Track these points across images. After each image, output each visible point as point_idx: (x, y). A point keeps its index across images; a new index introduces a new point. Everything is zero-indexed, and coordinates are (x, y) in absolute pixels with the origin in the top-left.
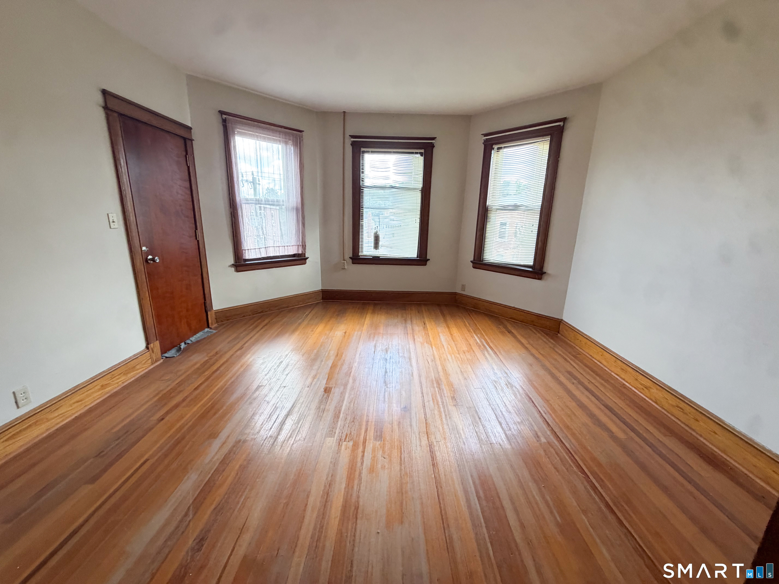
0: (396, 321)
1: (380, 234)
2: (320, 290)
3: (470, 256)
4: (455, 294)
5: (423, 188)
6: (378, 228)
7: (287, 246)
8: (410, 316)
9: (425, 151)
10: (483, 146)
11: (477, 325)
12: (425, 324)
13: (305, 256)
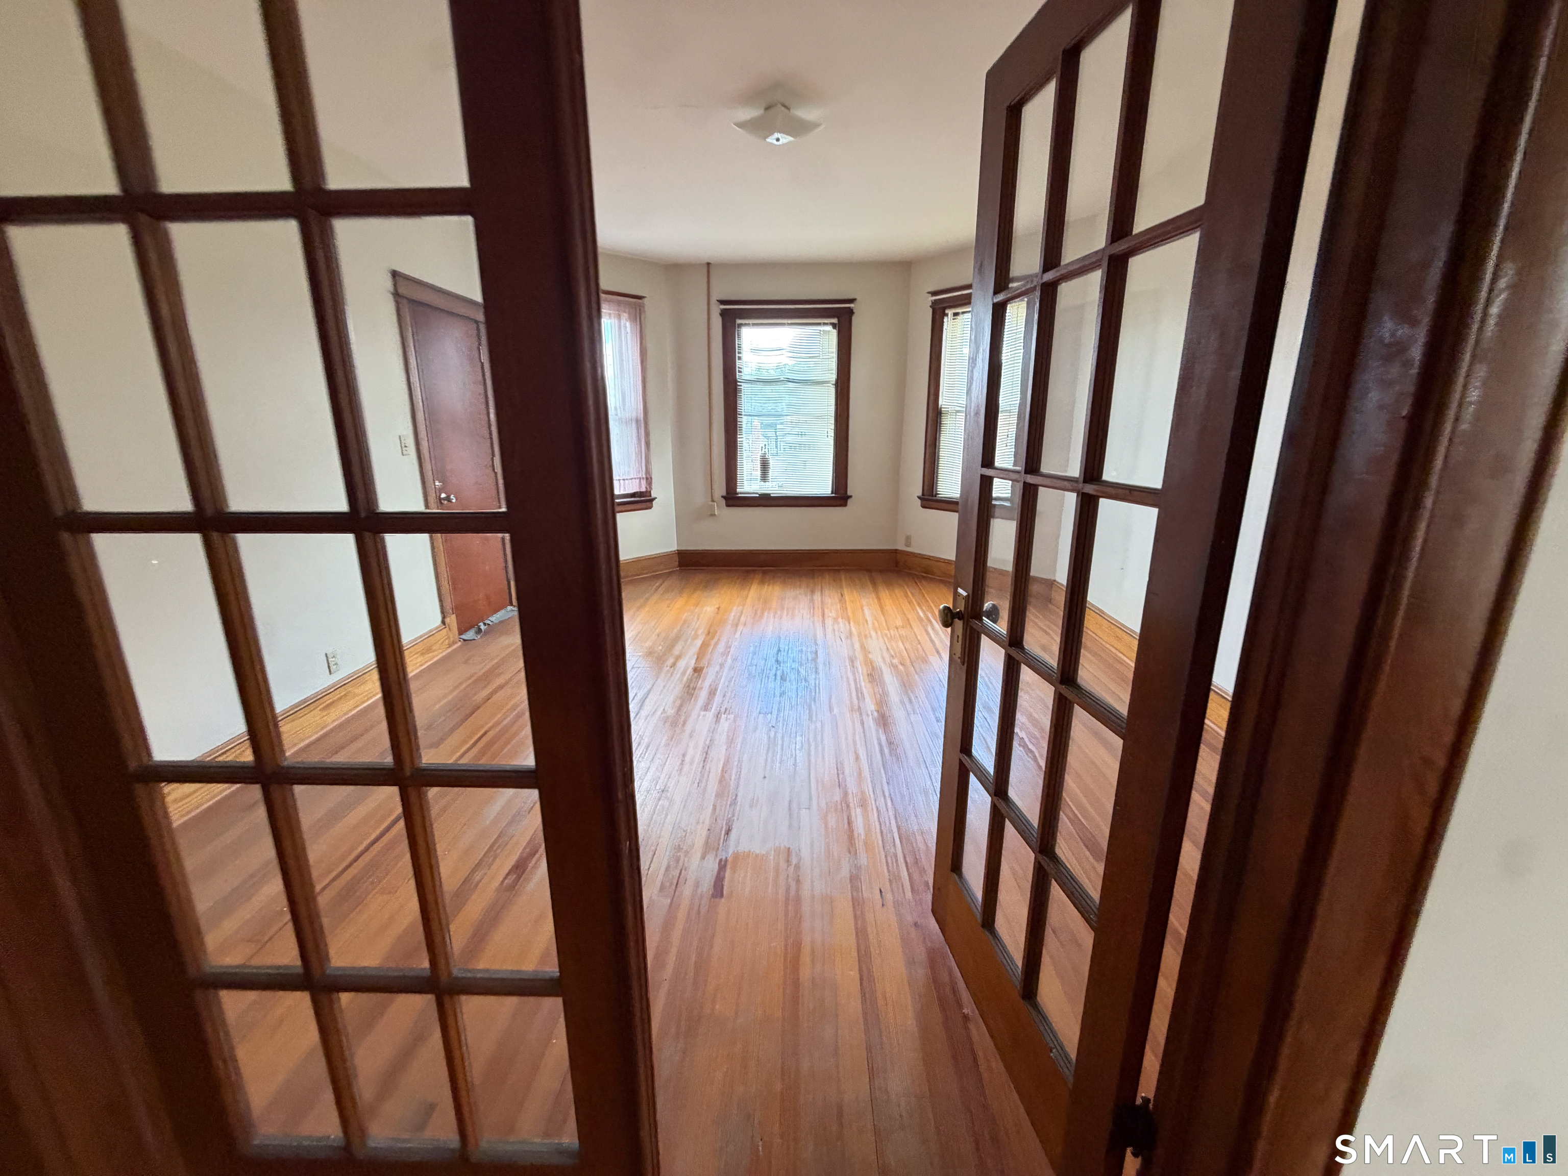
0: (798, 592)
1: (770, 457)
2: (675, 551)
3: (917, 488)
4: (896, 551)
5: (837, 381)
6: (767, 447)
7: (624, 480)
8: (820, 585)
9: (839, 321)
10: (931, 310)
11: (926, 595)
12: (842, 595)
13: (651, 496)
